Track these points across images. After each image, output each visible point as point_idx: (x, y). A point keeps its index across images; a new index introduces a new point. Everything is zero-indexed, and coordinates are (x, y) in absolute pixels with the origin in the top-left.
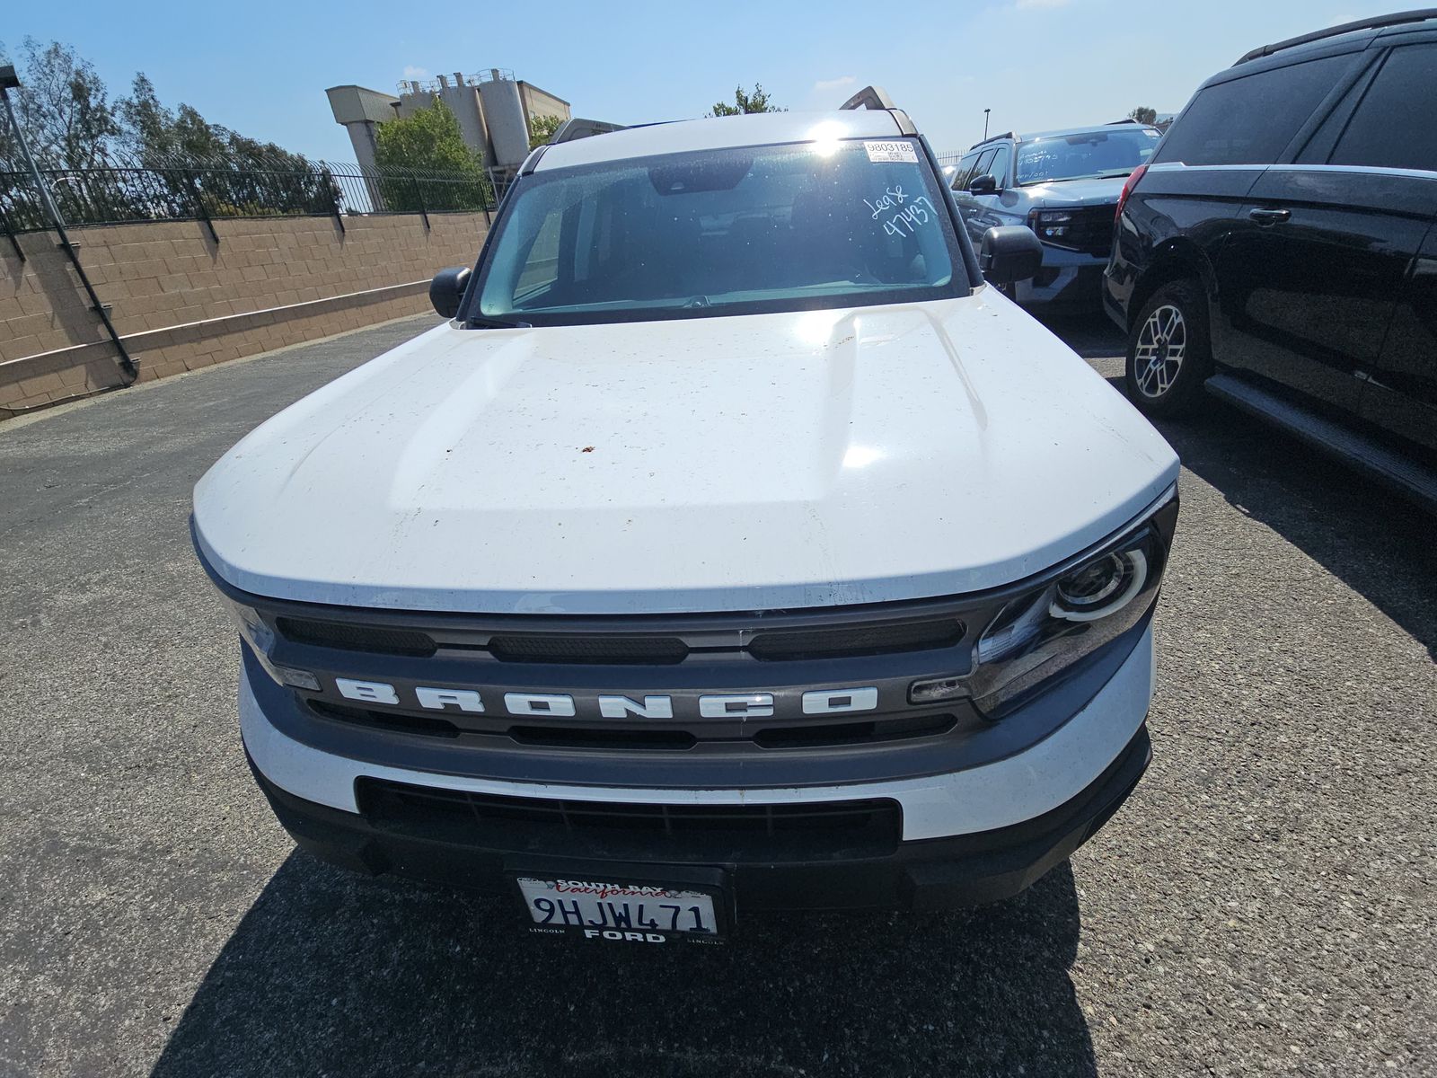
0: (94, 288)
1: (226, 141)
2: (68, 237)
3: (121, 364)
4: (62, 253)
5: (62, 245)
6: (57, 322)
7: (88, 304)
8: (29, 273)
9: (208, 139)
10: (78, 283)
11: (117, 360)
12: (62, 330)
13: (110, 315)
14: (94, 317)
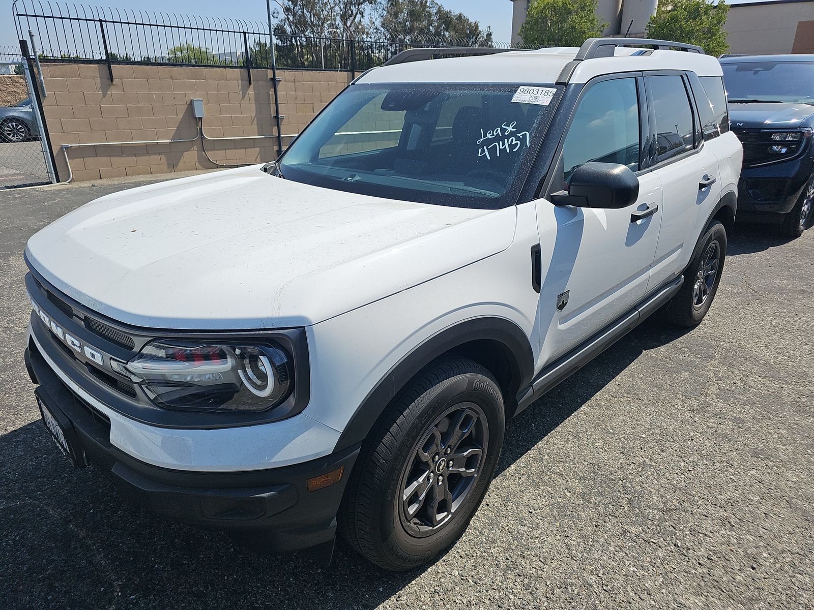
0: (279, 105)
1: (434, 11)
2: (276, 75)
3: (277, 151)
4: (270, 83)
5: (272, 78)
6: (255, 122)
7: (273, 114)
8: (251, 92)
9: (424, 10)
10: (273, 101)
11: (276, 148)
12: (256, 126)
13: (281, 122)
14: (274, 121)
